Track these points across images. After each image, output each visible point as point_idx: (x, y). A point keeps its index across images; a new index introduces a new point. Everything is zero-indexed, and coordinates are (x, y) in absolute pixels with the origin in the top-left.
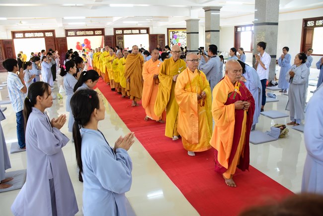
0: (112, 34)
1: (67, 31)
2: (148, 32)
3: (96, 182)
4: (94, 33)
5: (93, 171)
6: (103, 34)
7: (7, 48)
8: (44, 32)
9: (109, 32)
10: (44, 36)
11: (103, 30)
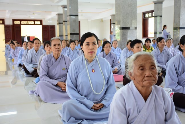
2: (41, 24)
6: (3, 23)
9: (9, 22)
11: (3, 20)
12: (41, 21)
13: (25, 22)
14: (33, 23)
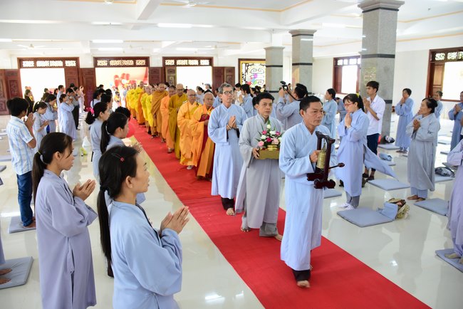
0: (160, 65)
1: (96, 59)
2: (211, 64)
3: (132, 279)
4: (135, 62)
5: (126, 263)
6: (147, 65)
7: (11, 81)
8: (64, 59)
9: (156, 63)
10: (64, 66)
11: (147, 59)
12: (211, 60)
13: (184, 62)
14: (196, 62)
